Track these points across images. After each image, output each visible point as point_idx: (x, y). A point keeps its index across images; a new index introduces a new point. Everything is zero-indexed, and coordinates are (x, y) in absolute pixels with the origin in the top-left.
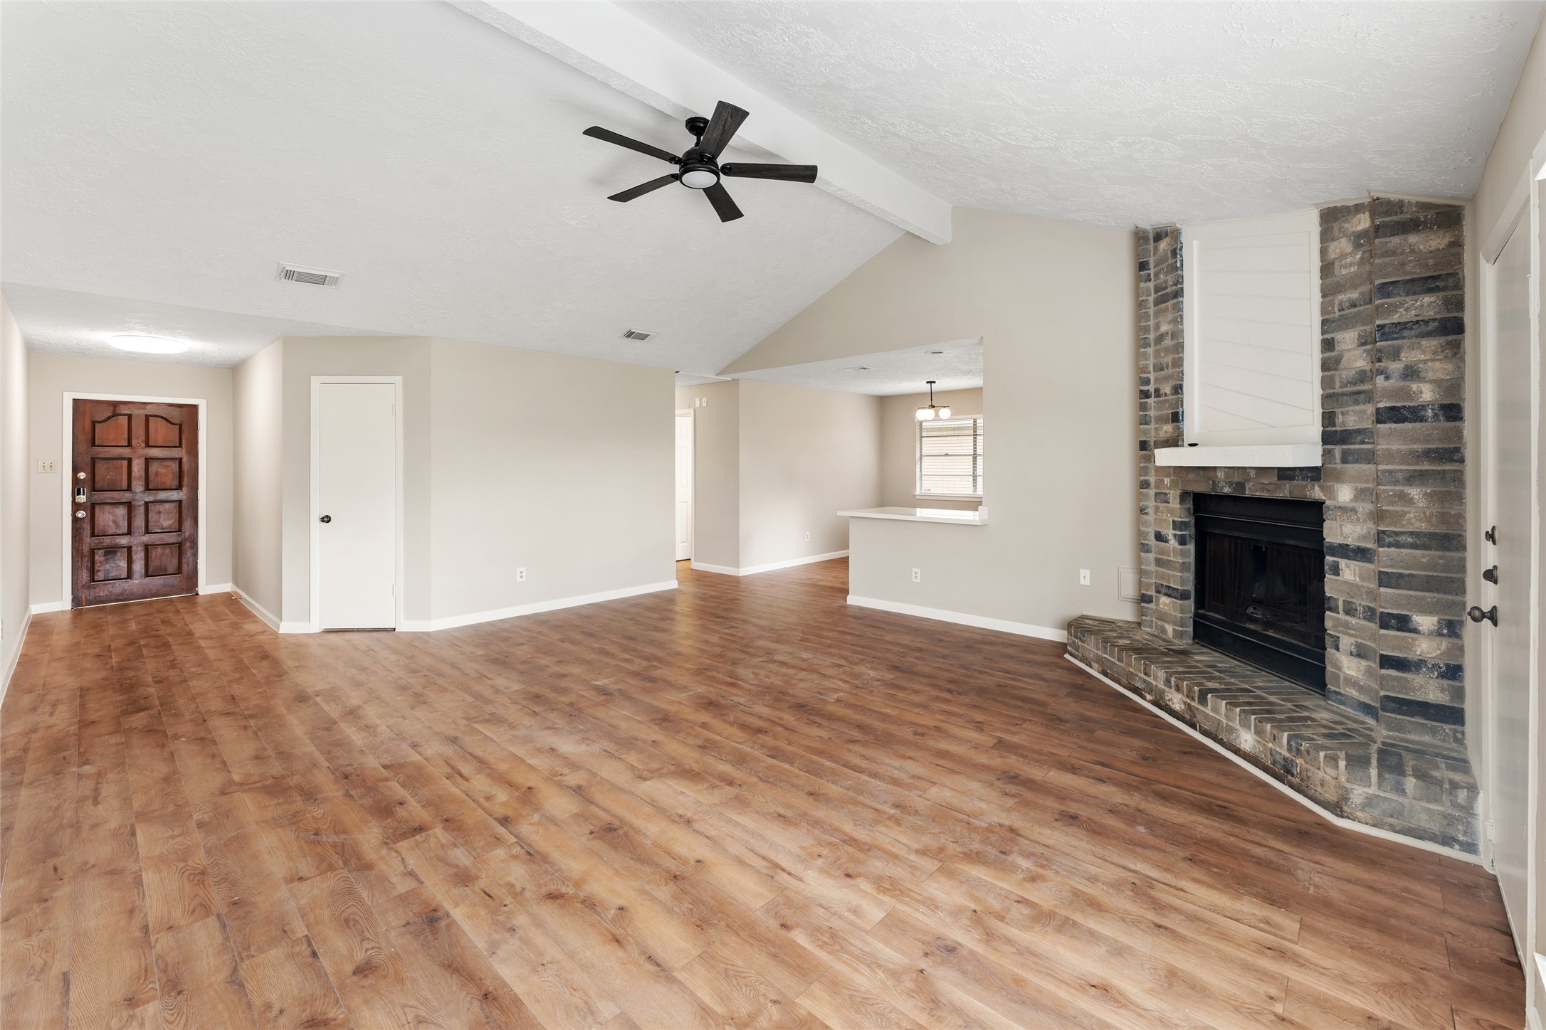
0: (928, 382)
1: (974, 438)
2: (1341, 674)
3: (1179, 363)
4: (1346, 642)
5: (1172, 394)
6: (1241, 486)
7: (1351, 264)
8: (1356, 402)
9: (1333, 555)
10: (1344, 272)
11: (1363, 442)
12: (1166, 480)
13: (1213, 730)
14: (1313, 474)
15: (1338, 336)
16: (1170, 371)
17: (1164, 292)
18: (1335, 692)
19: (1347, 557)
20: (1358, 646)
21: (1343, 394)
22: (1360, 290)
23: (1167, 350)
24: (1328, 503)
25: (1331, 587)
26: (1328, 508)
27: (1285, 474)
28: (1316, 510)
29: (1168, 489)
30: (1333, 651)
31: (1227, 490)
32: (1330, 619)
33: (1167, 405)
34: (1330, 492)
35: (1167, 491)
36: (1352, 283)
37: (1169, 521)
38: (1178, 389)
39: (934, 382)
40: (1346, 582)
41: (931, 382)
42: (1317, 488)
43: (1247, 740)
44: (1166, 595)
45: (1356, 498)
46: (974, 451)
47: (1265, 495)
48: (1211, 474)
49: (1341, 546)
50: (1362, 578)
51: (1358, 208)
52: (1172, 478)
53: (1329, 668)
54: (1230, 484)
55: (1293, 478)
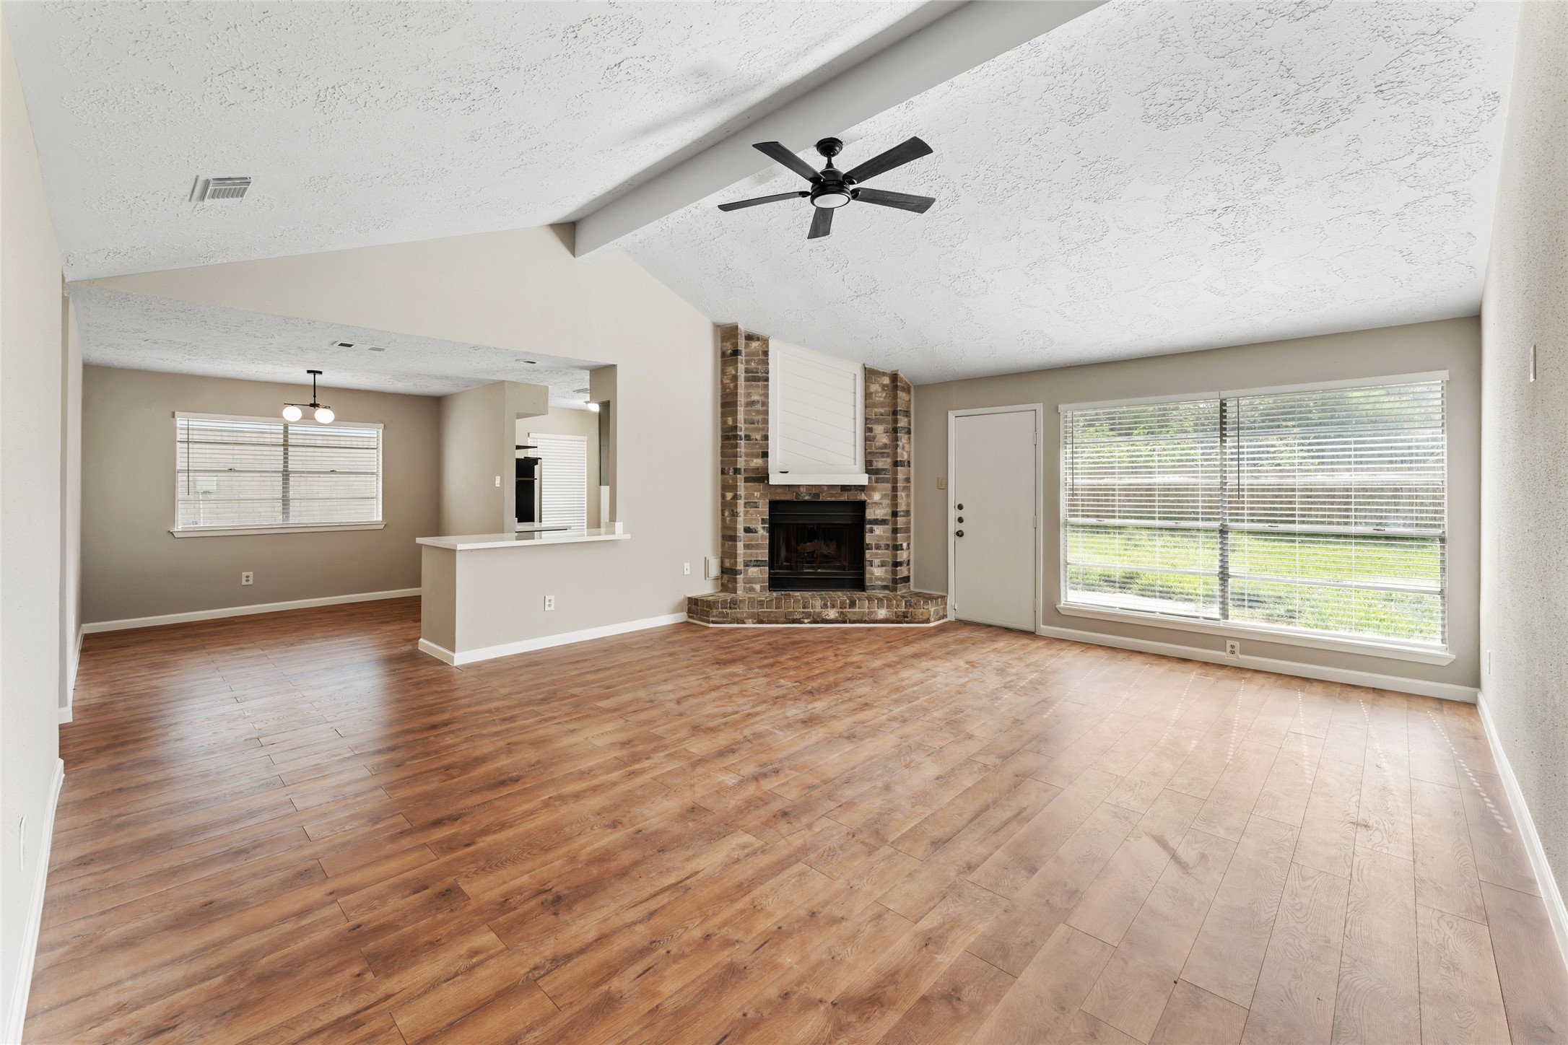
0: (309, 372)
1: (285, 449)
2: (873, 577)
3: (766, 422)
4: (877, 562)
5: (762, 440)
6: (817, 495)
7: (880, 397)
8: (883, 457)
9: (871, 524)
10: (877, 399)
11: (885, 474)
12: (756, 494)
13: (859, 618)
14: (862, 488)
15: (875, 427)
16: (760, 426)
17: (755, 375)
18: (871, 586)
19: (877, 524)
20: (882, 562)
21: (877, 453)
22: (884, 409)
23: (758, 412)
24: (868, 501)
25: (869, 539)
26: (868, 503)
27: (845, 488)
28: (862, 506)
29: (758, 499)
30: (870, 567)
31: (807, 498)
32: (868, 554)
33: (757, 446)
34: (870, 496)
35: (757, 501)
36: (881, 405)
37: (758, 519)
38: (766, 438)
39: (320, 373)
40: (877, 536)
41: (314, 372)
42: (863, 494)
43: (882, 613)
44: (755, 566)
45: (882, 498)
46: (284, 467)
47: (833, 499)
48: (796, 489)
49: (874, 520)
50: (884, 532)
51: (884, 374)
52: (762, 492)
53: (867, 576)
54: (810, 494)
55: (850, 490)
